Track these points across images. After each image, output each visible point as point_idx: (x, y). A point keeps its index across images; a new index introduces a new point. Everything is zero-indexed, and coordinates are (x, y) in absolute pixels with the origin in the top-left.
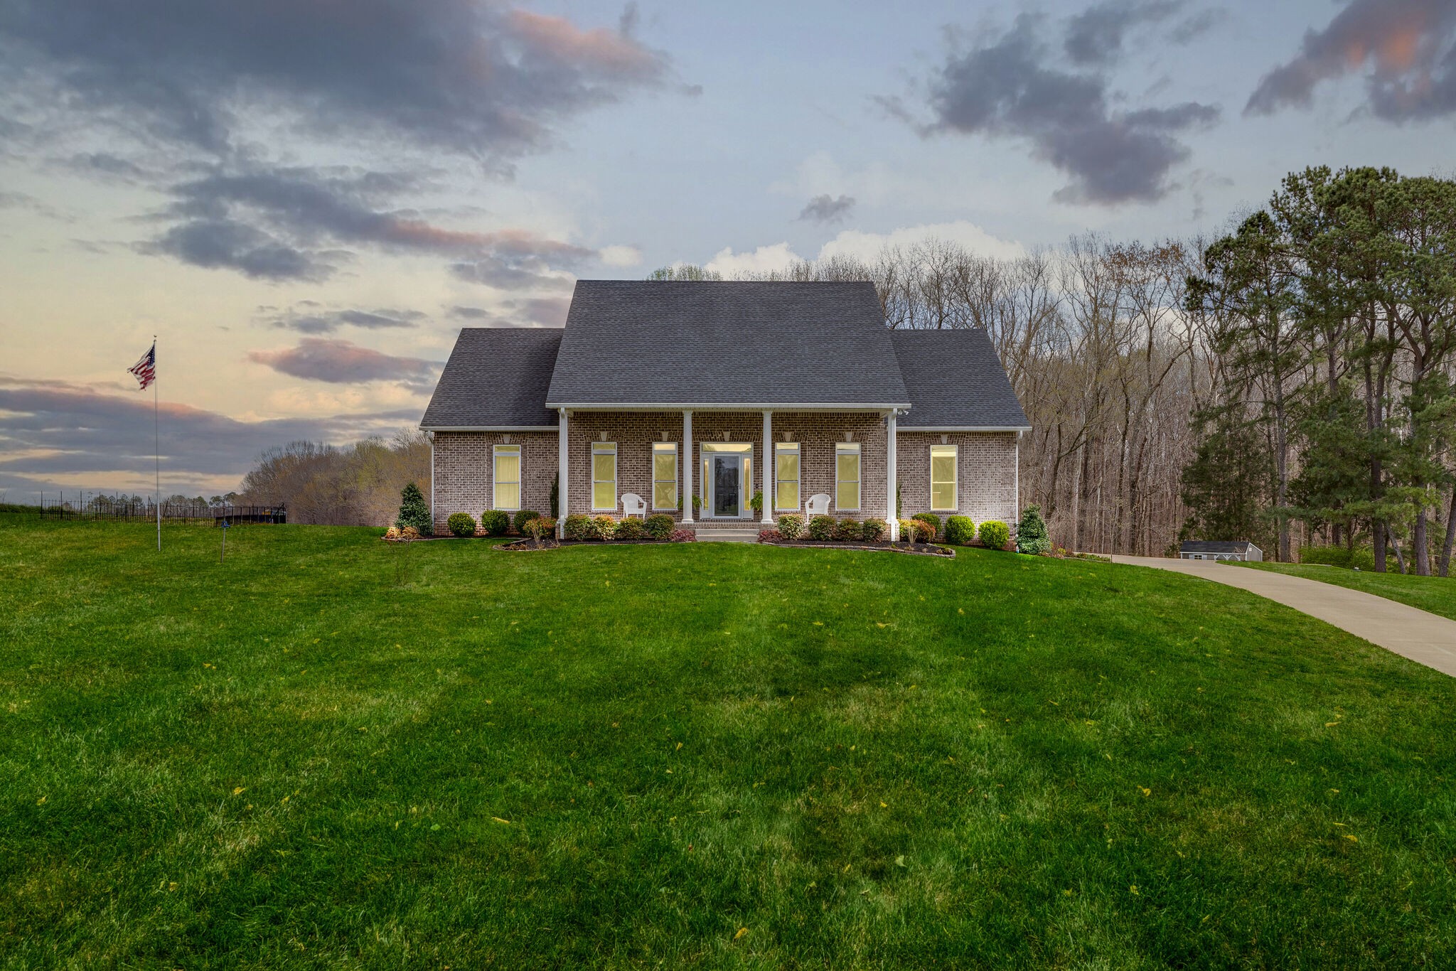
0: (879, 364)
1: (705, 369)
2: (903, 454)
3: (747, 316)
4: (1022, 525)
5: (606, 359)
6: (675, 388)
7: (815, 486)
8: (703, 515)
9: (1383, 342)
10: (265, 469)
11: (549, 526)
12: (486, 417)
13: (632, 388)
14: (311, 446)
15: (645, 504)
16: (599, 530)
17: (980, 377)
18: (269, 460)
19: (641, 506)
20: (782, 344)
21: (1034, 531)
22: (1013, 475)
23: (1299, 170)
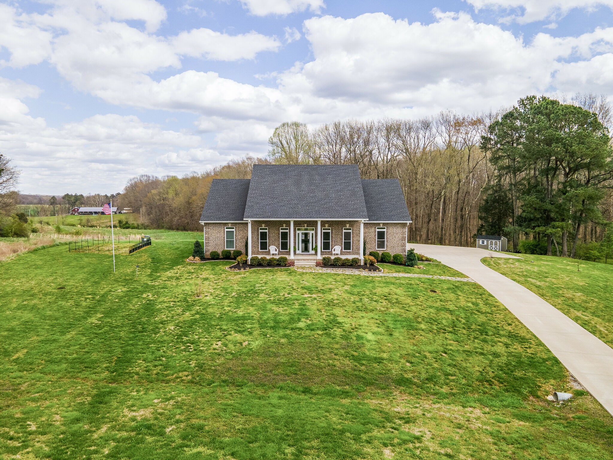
0: (358, 202)
1: (298, 204)
2: (367, 230)
3: (313, 180)
4: (408, 256)
5: (264, 199)
6: (288, 212)
7: (336, 243)
8: (297, 252)
9: (552, 168)
10: (131, 185)
11: (245, 259)
12: (223, 217)
13: (273, 212)
14: (149, 177)
15: (278, 250)
16: (262, 262)
17: (395, 200)
18: (133, 182)
19: (276, 250)
20: (325, 193)
21: (412, 258)
22: (405, 237)
23: (524, 97)
